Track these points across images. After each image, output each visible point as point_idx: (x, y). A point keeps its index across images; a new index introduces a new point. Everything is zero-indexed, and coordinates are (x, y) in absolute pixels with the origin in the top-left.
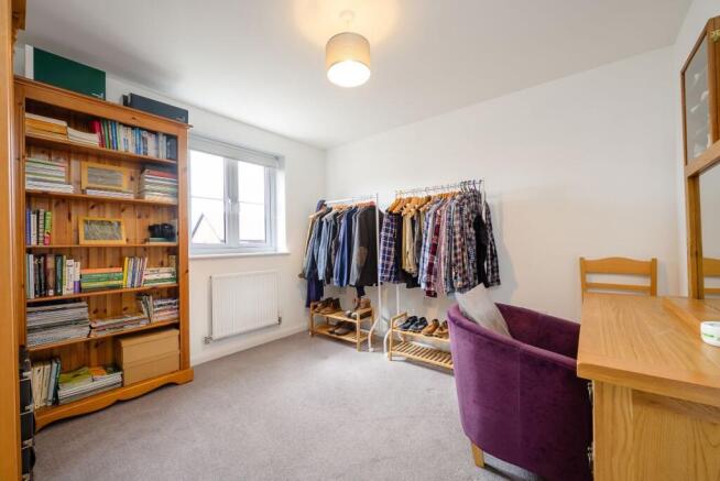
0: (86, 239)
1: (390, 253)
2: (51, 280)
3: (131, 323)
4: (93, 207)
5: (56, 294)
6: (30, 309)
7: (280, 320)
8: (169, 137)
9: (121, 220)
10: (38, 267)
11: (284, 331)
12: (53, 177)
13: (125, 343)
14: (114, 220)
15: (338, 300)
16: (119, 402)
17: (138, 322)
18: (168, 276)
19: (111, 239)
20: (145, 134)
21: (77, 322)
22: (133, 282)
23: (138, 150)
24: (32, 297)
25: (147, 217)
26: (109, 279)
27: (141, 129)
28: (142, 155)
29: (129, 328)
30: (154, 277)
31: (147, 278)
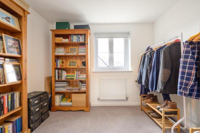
0: (69, 66)
1: (190, 74)
2: (60, 76)
3: (74, 89)
4: (71, 58)
5: (61, 79)
6: (56, 82)
7: (127, 98)
8: (85, 34)
9: (77, 61)
10: (58, 72)
11: (129, 103)
12: (61, 51)
13: (73, 95)
14: (75, 61)
15: (156, 96)
16: (70, 110)
17: (76, 89)
18: (85, 77)
19: (74, 66)
20: (79, 36)
21: (63, 87)
22: (76, 78)
23: (77, 41)
24: (57, 79)
25: (83, 59)
26: (71, 76)
27: (78, 35)
28: (78, 42)
29: (74, 91)
30: (82, 77)
31: (80, 77)
